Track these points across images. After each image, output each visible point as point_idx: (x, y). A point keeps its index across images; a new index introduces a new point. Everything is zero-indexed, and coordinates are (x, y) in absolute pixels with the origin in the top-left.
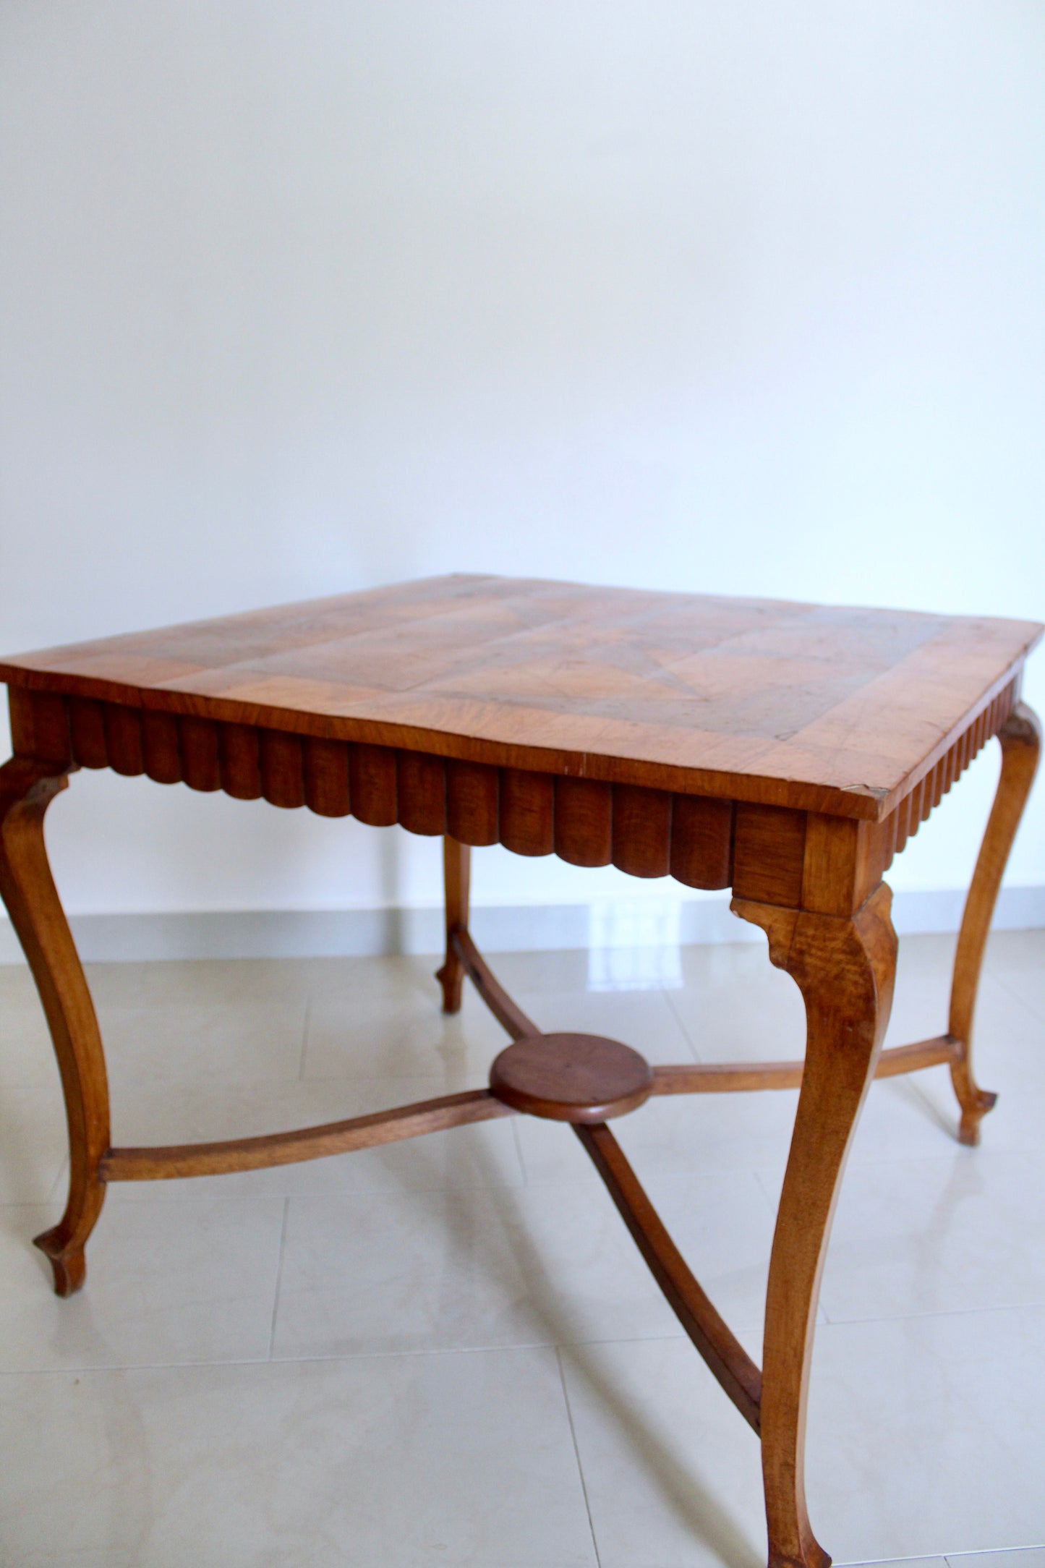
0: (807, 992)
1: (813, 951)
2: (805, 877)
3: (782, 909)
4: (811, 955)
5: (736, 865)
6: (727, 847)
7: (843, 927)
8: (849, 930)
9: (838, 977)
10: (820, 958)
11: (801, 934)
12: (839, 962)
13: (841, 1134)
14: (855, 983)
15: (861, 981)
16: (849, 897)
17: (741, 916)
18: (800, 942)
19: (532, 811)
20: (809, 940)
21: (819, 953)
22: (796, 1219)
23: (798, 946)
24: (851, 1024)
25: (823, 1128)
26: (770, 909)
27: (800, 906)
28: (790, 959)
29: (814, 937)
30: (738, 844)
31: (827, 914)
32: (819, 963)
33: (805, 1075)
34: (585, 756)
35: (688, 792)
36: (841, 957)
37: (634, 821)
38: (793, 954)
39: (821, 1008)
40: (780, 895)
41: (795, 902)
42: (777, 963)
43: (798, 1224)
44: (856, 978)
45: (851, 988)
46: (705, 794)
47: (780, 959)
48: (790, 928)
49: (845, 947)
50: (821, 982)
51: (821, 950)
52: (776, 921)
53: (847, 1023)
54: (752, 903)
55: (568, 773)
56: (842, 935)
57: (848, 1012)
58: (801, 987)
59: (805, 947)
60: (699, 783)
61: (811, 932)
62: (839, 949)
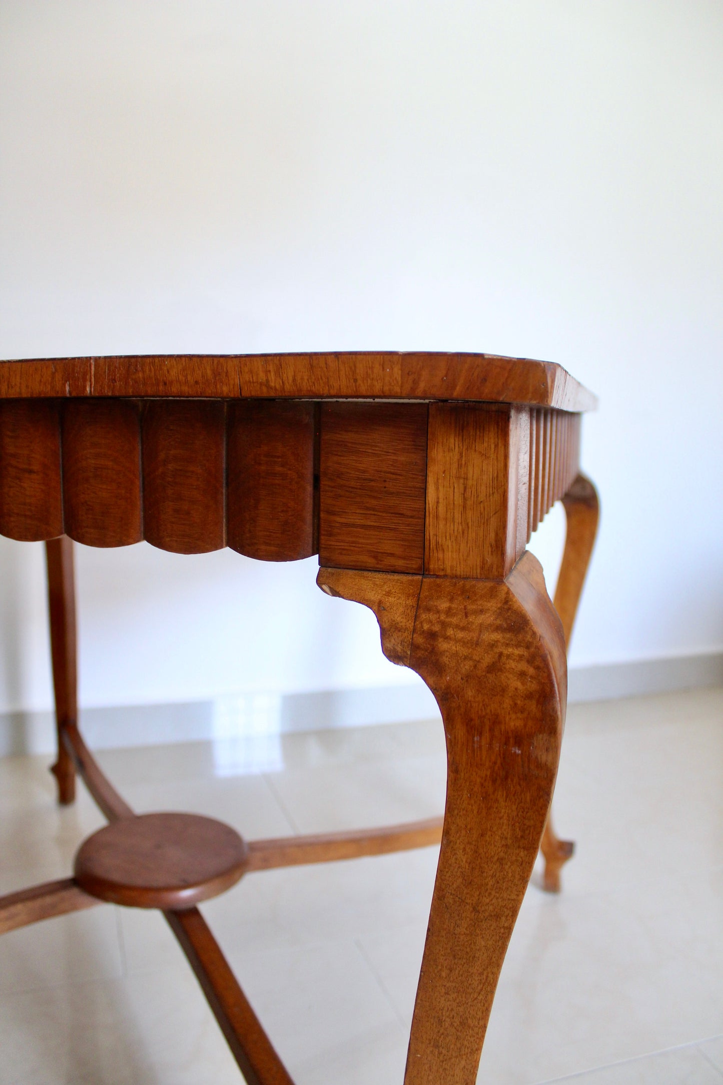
0: (444, 698)
1: (450, 632)
2: (430, 521)
3: (396, 577)
4: (447, 638)
5: (322, 515)
6: (309, 489)
7: (492, 593)
8: (502, 595)
9: (494, 668)
10: (464, 643)
11: (428, 610)
12: (493, 645)
13: (503, 919)
14: (522, 674)
15: (531, 671)
16: (499, 546)
17: (335, 593)
18: (428, 621)
19: (31, 472)
20: (443, 617)
21: (460, 635)
22: (436, 1046)
23: (426, 627)
24: (519, 742)
25: (475, 910)
26: (378, 577)
27: (423, 570)
28: (415, 647)
29: (449, 612)
30: (324, 482)
31: (466, 578)
32: (463, 651)
33: (446, 832)
34: (92, 361)
35: (246, 393)
36: (496, 636)
37: (170, 467)
38: (419, 640)
39: (469, 723)
40: (392, 555)
41: (415, 564)
42: (394, 656)
43: (440, 1053)
44: (523, 666)
45: (515, 683)
46: (272, 394)
47: (399, 648)
48: (411, 602)
49: (498, 622)
50: (468, 678)
51: (463, 629)
52: (388, 594)
53: (512, 740)
54: (351, 572)
55: (70, 392)
56: (493, 605)
57: (514, 722)
58: (434, 690)
59: (437, 628)
60: (262, 377)
61: (444, 605)
62: (490, 625)
